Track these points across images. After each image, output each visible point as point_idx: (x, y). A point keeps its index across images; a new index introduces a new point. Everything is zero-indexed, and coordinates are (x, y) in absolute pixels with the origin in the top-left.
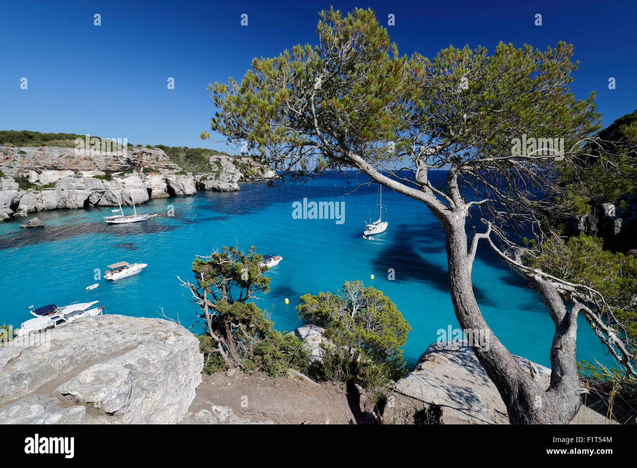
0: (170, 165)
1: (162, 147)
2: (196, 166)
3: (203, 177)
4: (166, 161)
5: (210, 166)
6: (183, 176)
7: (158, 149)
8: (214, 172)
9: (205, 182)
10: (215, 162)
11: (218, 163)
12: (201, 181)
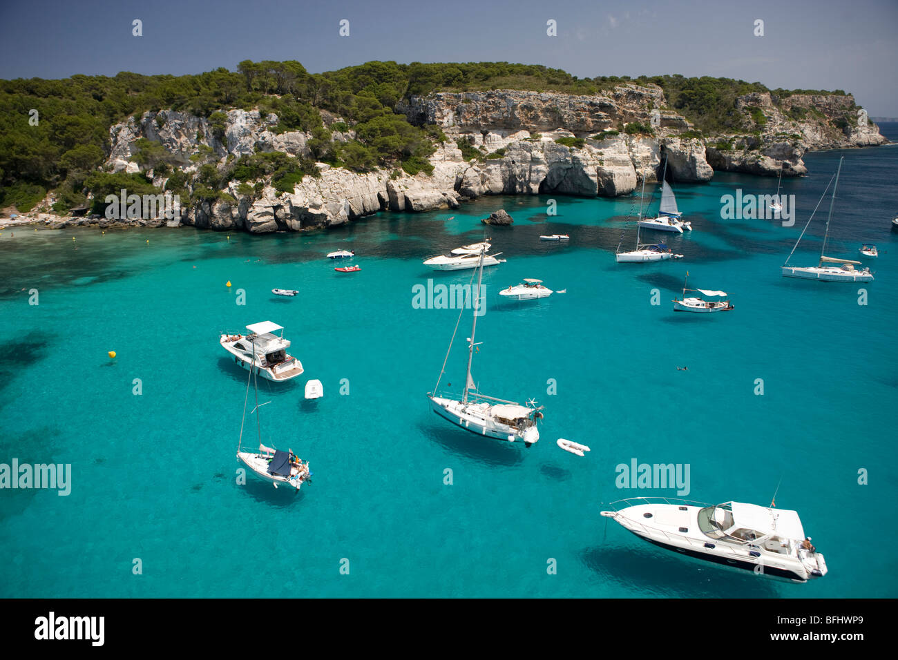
0: (672, 117)
1: (659, 82)
2: (706, 117)
3: (721, 142)
4: (665, 109)
5: (738, 117)
6: (695, 140)
7: (654, 85)
8: (745, 131)
9: (726, 155)
10: (750, 109)
11: (755, 111)
12: (717, 149)
